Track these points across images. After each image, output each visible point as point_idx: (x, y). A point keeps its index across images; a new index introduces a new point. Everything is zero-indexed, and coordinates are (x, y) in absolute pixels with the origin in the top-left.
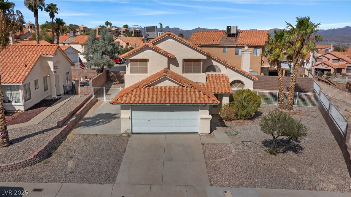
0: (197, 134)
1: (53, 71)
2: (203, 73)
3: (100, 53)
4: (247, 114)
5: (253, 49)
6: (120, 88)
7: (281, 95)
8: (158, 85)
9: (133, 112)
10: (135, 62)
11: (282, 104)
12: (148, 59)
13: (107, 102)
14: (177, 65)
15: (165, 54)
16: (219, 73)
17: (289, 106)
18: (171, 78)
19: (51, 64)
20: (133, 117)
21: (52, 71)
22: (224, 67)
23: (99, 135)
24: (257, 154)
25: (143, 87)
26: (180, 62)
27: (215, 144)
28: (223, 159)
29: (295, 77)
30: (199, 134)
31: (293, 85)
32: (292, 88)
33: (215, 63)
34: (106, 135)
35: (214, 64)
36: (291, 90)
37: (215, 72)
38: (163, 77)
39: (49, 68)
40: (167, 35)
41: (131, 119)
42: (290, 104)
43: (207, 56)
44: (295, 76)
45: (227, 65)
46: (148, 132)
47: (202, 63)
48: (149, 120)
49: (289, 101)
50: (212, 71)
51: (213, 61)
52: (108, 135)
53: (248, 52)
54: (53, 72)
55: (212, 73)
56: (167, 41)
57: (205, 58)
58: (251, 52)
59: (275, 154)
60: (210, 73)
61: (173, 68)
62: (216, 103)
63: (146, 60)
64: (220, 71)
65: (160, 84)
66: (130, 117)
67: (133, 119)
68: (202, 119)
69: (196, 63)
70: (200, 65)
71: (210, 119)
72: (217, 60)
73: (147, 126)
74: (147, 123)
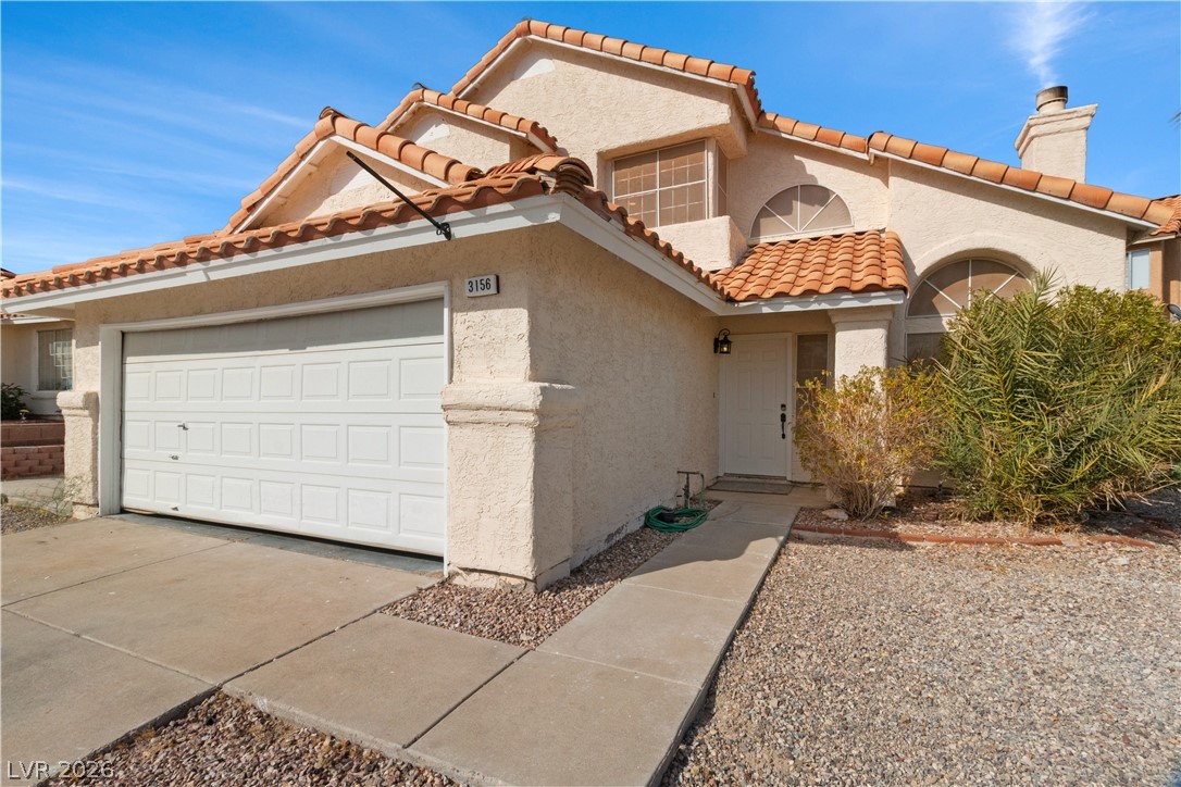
2: (721, 214)
4: (1075, 457)
15: (488, 126)
16: (838, 232)
22: (876, 182)
40: (517, 40)
43: (731, 97)
45: (885, 151)
46: (180, 512)
47: (709, 159)
48: (183, 427)
50: (794, 224)
53: (1067, 124)
55: (793, 239)
56: (523, 77)
58: (1086, 121)
60: (782, 238)
64: (840, 212)
66: (92, 398)
69: (673, 164)
70: (698, 173)
71: (531, 418)
72: (815, 143)
73: (175, 465)
74: (179, 450)
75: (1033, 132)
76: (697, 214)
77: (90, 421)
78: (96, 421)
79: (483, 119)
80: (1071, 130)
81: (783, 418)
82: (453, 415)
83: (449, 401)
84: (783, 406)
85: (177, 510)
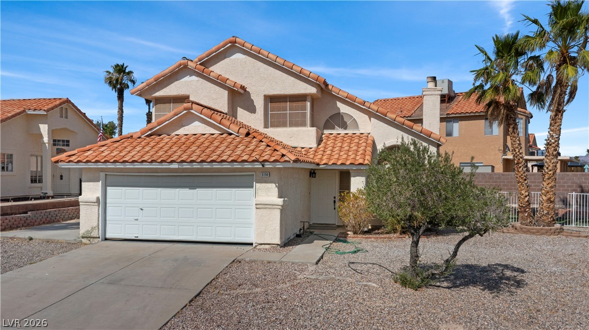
0: (251, 246)
1: (47, 142)
2: (312, 126)
5: (484, 121)
7: (523, 192)
8: (177, 132)
9: (108, 188)
10: (165, 103)
11: (526, 215)
12: (189, 95)
14: (252, 109)
15: (220, 82)
16: (354, 132)
17: (545, 218)
18: (201, 114)
19: (44, 129)
20: (108, 201)
21: (45, 143)
22: (367, 117)
23: (36, 239)
24: (366, 286)
25: (142, 136)
26: (259, 103)
27: (269, 262)
28: (258, 290)
29: (554, 145)
30: (254, 245)
31: (551, 165)
32: (550, 173)
33: (343, 108)
34: (51, 240)
35: (341, 111)
36: (547, 177)
37: (346, 128)
39: (41, 136)
40: (230, 44)
41: (102, 203)
42: (545, 212)
43: (317, 86)
44: (553, 141)
45: (369, 108)
46: (139, 238)
47: (308, 104)
48: (142, 209)
49: (545, 204)
50: (339, 127)
51: (339, 104)
52: (54, 240)
53: (434, 92)
54: (47, 144)
55: (339, 132)
56: (231, 58)
57: (313, 90)
58: (440, 93)
59: (417, 288)
60: (334, 132)
61: (243, 115)
62: (287, 159)
64: (356, 125)
65: (182, 131)
66: (98, 199)
67: (108, 205)
69: (295, 104)
70: (305, 108)
71: (280, 207)
72: (347, 99)
73: (136, 222)
74: (138, 216)
76: (303, 124)
77: (97, 207)
78: (99, 207)
79: (218, 79)
80: (435, 95)
81: (335, 202)
82: (258, 206)
83: (258, 203)
84: (335, 197)
85: (137, 237)
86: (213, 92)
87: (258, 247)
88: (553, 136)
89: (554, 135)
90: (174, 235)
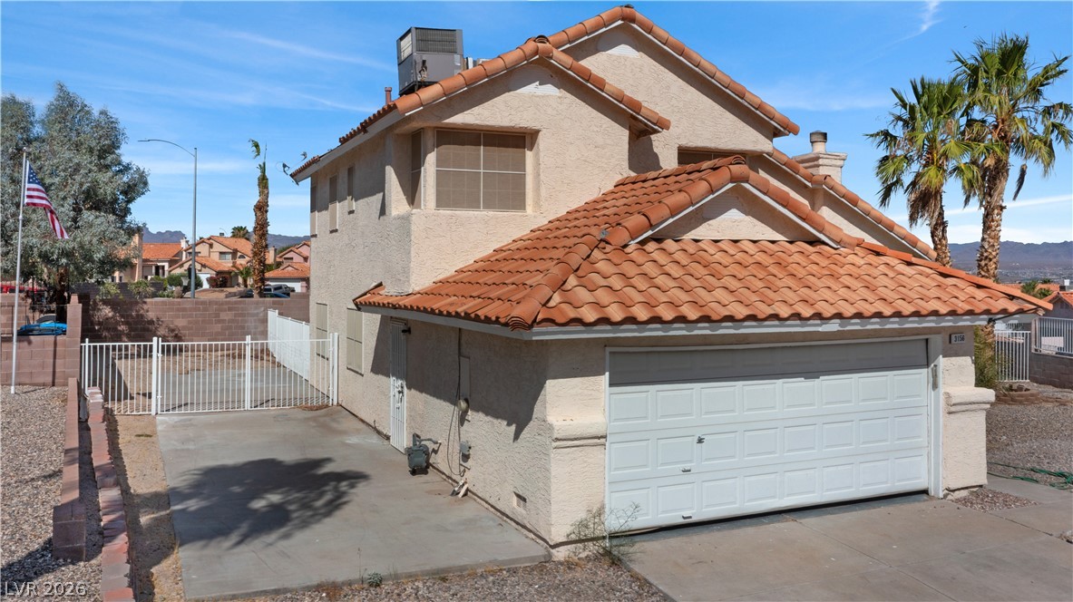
0: (925, 497)
3: (64, 198)
6: (248, 338)
8: (695, 235)
10: (463, 144)
12: (537, 132)
13: (176, 418)
15: (625, 107)
18: (765, 194)
25: (632, 242)
26: (669, 164)
30: (936, 494)
38: (730, 185)
40: (619, 23)
45: (831, 188)
46: (695, 519)
48: (700, 441)
56: (610, 52)
58: (842, 162)
63: (520, 139)
65: (705, 231)
68: (956, 408)
71: (988, 406)
73: (687, 477)
74: (691, 461)
75: (821, 162)
79: (621, 102)
80: (836, 166)
82: (953, 409)
85: (690, 517)
86: (596, 129)
87: (949, 497)
88: (993, 246)
89: (996, 244)
90: (774, 497)
